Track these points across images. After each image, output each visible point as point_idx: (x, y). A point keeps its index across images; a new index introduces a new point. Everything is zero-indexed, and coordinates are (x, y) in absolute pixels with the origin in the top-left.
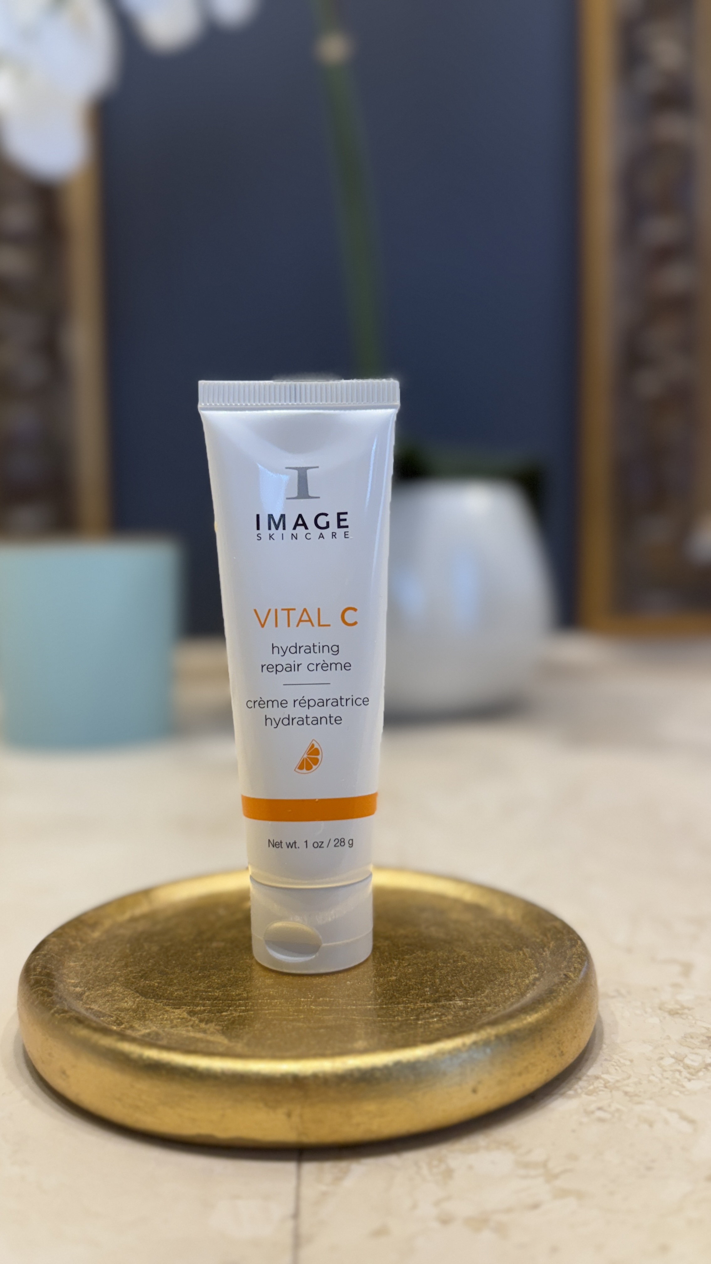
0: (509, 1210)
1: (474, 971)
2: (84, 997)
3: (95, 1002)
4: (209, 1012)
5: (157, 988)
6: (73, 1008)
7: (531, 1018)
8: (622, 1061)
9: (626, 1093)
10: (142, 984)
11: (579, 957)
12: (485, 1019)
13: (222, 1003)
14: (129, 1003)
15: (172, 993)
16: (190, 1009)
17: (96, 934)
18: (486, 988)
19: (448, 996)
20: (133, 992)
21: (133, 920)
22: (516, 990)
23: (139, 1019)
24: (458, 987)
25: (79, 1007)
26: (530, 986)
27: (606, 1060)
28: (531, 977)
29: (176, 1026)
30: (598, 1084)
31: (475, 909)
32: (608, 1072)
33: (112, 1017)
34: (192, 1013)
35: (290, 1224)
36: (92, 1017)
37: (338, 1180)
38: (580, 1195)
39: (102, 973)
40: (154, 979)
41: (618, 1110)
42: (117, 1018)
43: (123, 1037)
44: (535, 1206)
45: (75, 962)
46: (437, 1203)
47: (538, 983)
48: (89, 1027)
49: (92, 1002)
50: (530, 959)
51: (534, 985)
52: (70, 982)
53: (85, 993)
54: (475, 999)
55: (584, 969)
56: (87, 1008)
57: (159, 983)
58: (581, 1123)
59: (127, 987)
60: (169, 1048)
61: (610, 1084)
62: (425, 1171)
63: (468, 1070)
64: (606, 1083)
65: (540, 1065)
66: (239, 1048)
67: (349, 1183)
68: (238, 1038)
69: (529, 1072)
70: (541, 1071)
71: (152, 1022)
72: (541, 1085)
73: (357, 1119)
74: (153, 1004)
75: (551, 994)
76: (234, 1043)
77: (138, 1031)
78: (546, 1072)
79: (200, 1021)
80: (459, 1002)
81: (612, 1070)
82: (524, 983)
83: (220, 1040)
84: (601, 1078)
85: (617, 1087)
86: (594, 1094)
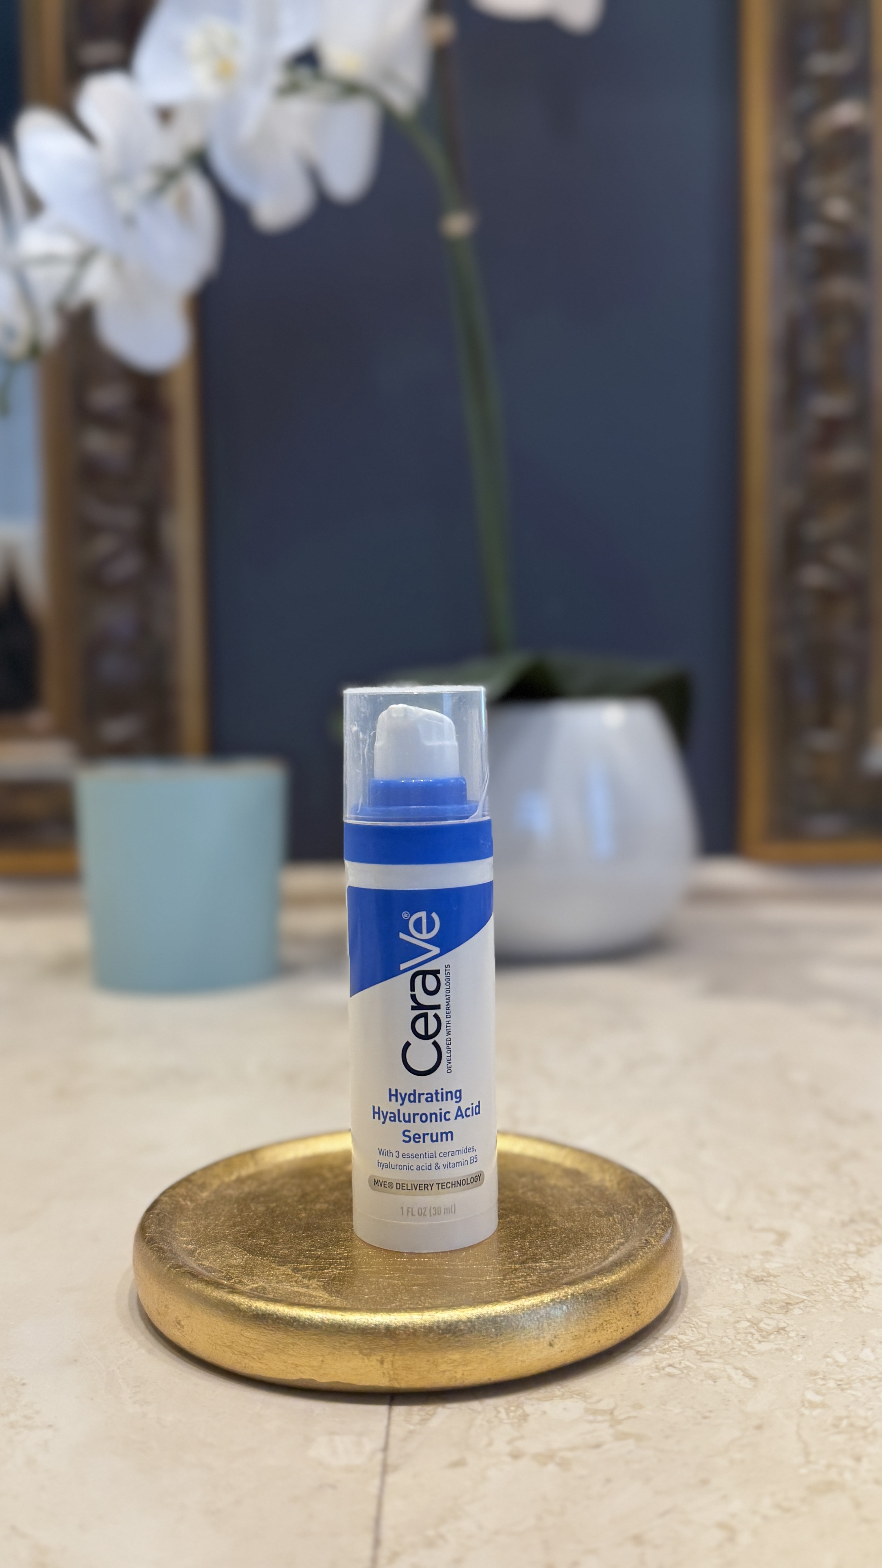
0: (573, 1449)
1: (563, 1235)
2: (196, 1254)
3: (206, 1258)
4: (312, 1269)
5: (264, 1246)
6: (187, 1264)
7: (608, 1280)
8: (700, 1324)
9: (698, 1352)
10: (249, 1243)
11: (663, 1224)
12: (565, 1280)
13: (324, 1261)
14: (237, 1260)
15: (277, 1251)
16: (294, 1266)
17: (205, 1194)
18: (571, 1252)
19: (536, 1258)
20: (241, 1250)
21: (241, 1181)
22: (600, 1253)
23: (248, 1275)
24: (546, 1250)
25: (192, 1263)
26: (614, 1250)
27: (685, 1322)
28: (617, 1242)
29: (282, 1282)
30: (673, 1343)
31: (574, 1174)
32: (684, 1334)
33: (222, 1272)
34: (296, 1270)
35: (379, 1456)
36: (204, 1272)
37: (424, 1421)
39: (211, 1232)
40: (261, 1238)
41: (687, 1367)
42: (228, 1274)
43: (233, 1290)
44: (598, 1446)
45: (185, 1221)
46: (510, 1442)
47: (621, 1247)
48: (202, 1280)
49: (203, 1258)
50: (618, 1225)
51: (618, 1249)
52: (182, 1240)
53: (197, 1250)
54: (560, 1261)
55: (667, 1236)
56: (199, 1264)
57: (265, 1242)
58: (651, 1378)
59: (235, 1245)
60: (275, 1301)
61: (685, 1344)
62: (503, 1415)
63: (545, 1325)
64: (680, 1343)
65: (615, 1323)
66: (338, 1302)
67: (434, 1423)
68: (338, 1293)
69: (603, 1329)
70: (616, 1329)
71: (259, 1278)
72: (617, 1342)
73: (443, 1367)
74: (260, 1261)
75: (629, 1258)
76: (334, 1298)
77: (247, 1285)
78: (621, 1330)
79: (303, 1278)
80: (544, 1264)
81: (689, 1332)
82: (608, 1248)
83: (321, 1295)
84: (677, 1338)
85: (690, 1347)
86: (668, 1353)
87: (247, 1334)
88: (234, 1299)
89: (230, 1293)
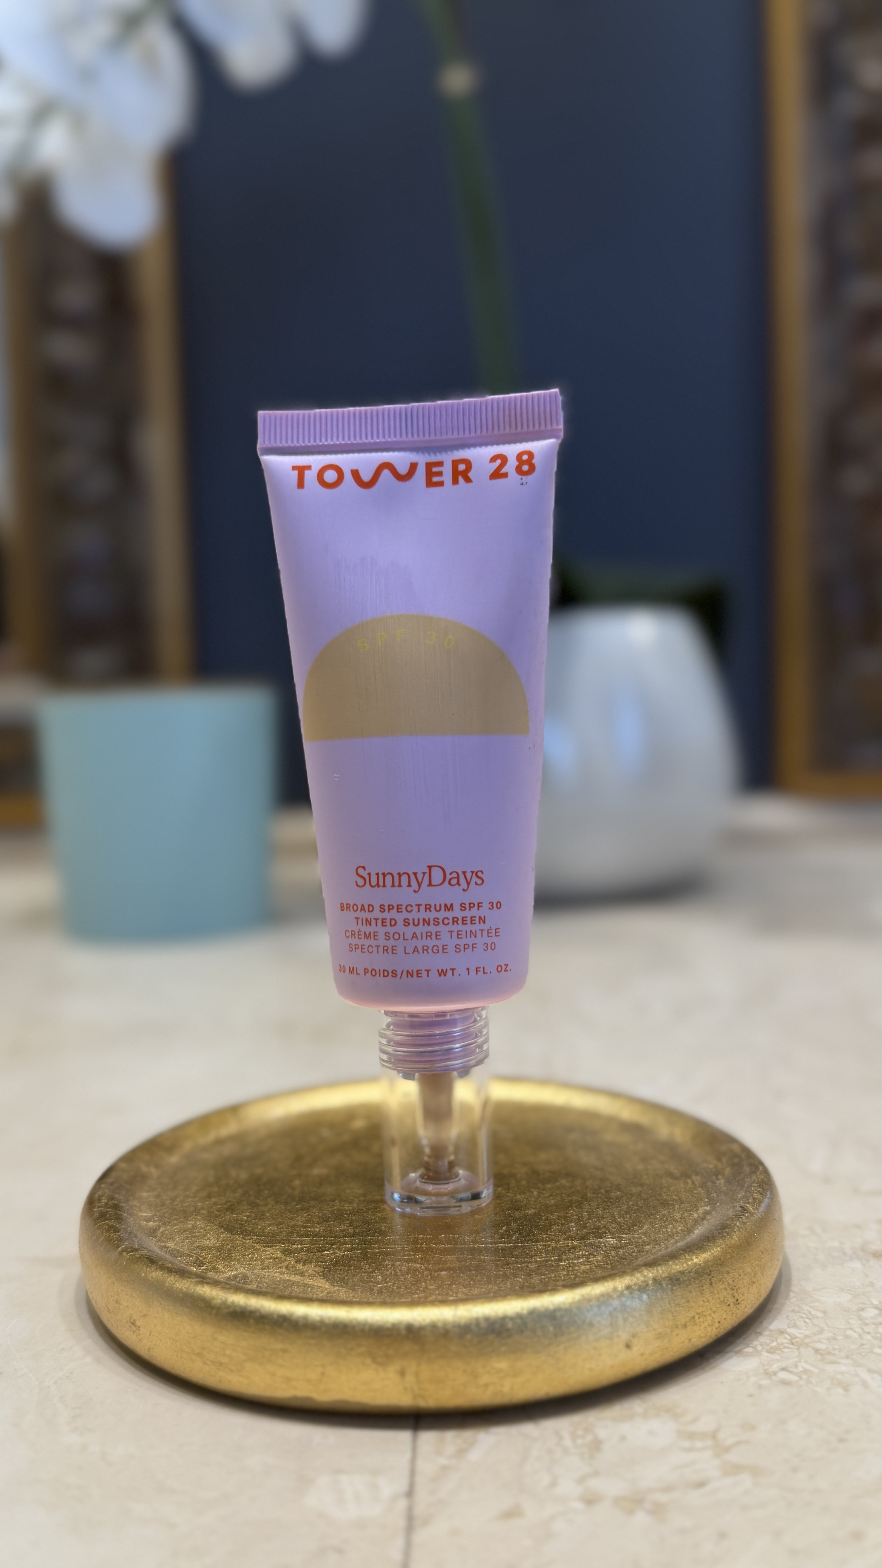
0: (668, 1489)
1: (631, 1203)
2: (159, 1234)
3: (171, 1239)
4: (308, 1251)
5: (246, 1222)
6: (144, 1246)
7: (698, 1259)
8: (813, 1312)
9: (817, 1351)
10: (228, 1218)
11: (760, 1186)
12: (641, 1260)
13: (324, 1240)
14: (211, 1241)
15: (264, 1228)
16: (284, 1247)
17: (174, 1159)
18: (644, 1224)
19: (598, 1232)
20: (216, 1227)
21: (219, 1142)
22: (682, 1225)
23: (224, 1259)
24: (610, 1222)
25: (153, 1246)
26: (699, 1221)
27: (793, 1311)
28: (701, 1210)
29: (268, 1268)
30: (783, 1340)
31: (634, 1129)
32: (795, 1326)
33: (192, 1256)
34: (287, 1252)
35: (402, 1504)
36: (167, 1256)
37: (461, 1452)
38: (756, 1472)
39: (180, 1205)
40: (243, 1212)
41: (806, 1371)
42: (198, 1259)
43: (203, 1279)
44: (701, 1484)
45: (148, 1191)
46: (581, 1480)
47: (708, 1217)
48: (162, 1268)
49: (168, 1239)
50: (700, 1189)
51: (703, 1219)
52: (141, 1216)
53: (159, 1229)
54: (630, 1236)
55: (766, 1201)
56: (161, 1246)
57: (248, 1217)
58: (760, 1387)
59: (209, 1221)
60: (258, 1293)
61: (798, 1340)
62: (568, 1442)
63: (620, 1321)
64: (792, 1339)
65: (710, 1315)
66: (343, 1294)
67: (475, 1455)
68: (343, 1282)
69: (695, 1324)
70: (710, 1323)
71: (239, 1263)
72: (712, 1340)
73: (485, 1379)
74: (242, 1241)
75: (723, 1230)
76: (337, 1288)
77: (222, 1272)
78: (717, 1325)
79: (296, 1262)
80: (611, 1239)
81: (801, 1324)
82: (691, 1218)
83: (320, 1284)
84: (787, 1333)
85: (806, 1344)
86: (777, 1352)
87: (221, 1338)
88: (204, 1292)
89: (197, 1283)
